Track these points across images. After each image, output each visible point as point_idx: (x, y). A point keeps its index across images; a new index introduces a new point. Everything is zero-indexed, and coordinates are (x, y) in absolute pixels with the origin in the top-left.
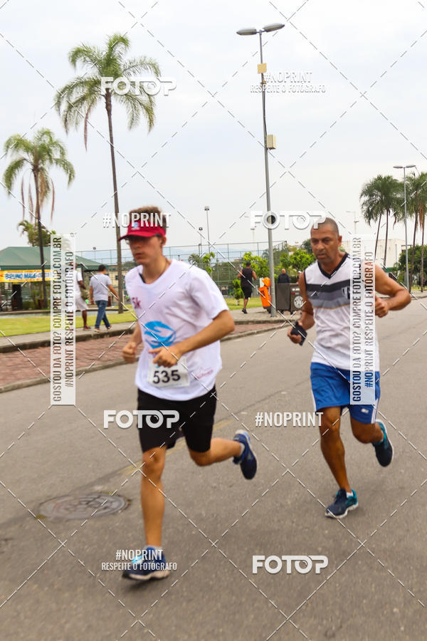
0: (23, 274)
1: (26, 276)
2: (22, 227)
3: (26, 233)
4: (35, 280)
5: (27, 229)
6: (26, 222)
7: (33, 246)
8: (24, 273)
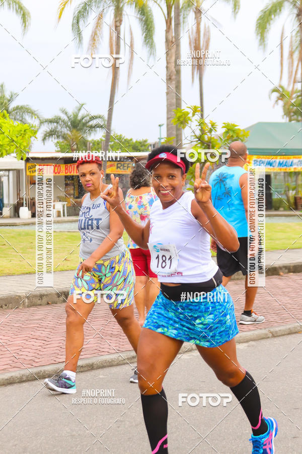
0: (278, 161)
1: (280, 164)
2: (276, 95)
3: (281, 103)
4: (292, 169)
5: (282, 97)
6: (281, 87)
7: (290, 120)
8: (279, 159)
